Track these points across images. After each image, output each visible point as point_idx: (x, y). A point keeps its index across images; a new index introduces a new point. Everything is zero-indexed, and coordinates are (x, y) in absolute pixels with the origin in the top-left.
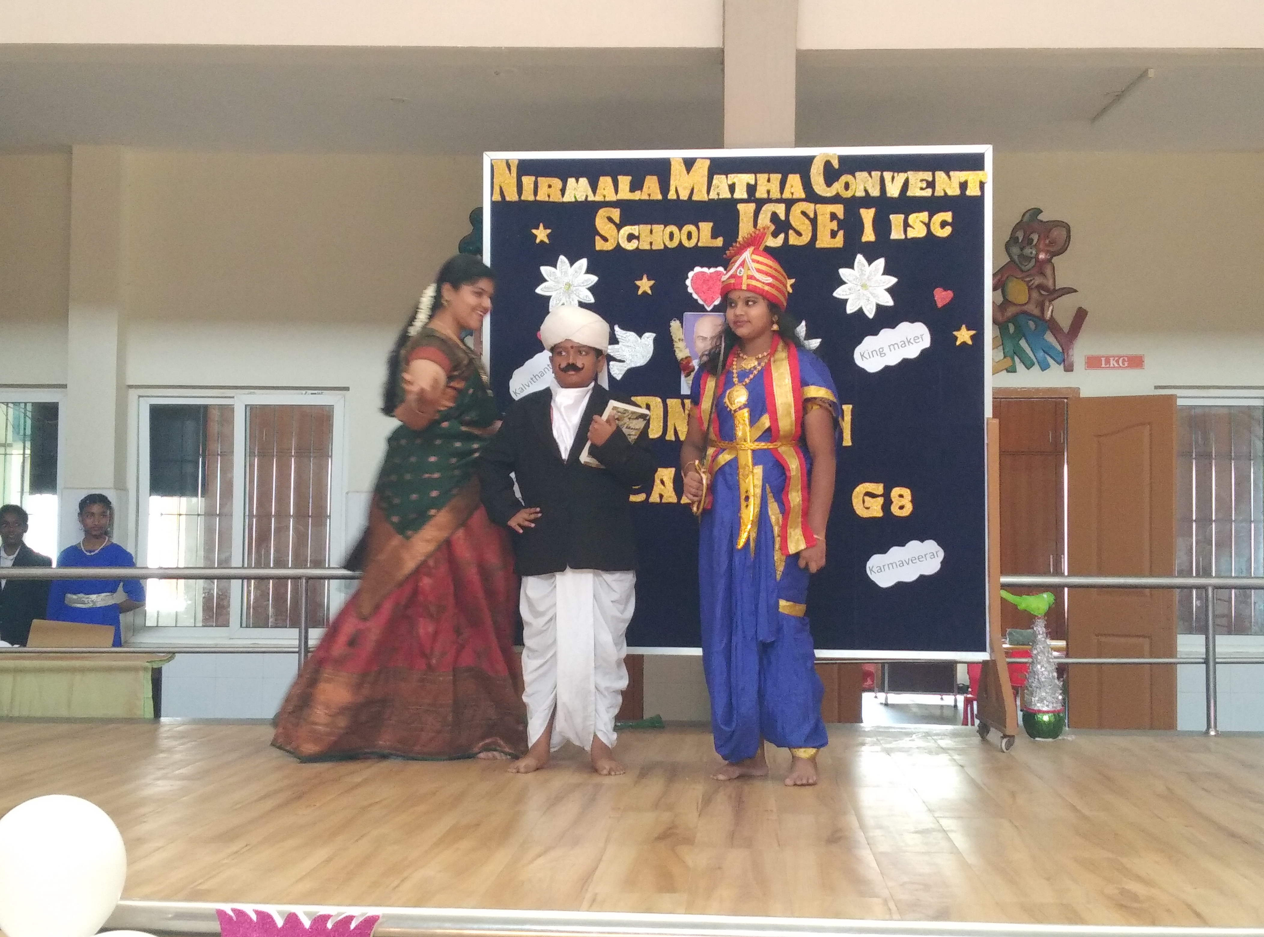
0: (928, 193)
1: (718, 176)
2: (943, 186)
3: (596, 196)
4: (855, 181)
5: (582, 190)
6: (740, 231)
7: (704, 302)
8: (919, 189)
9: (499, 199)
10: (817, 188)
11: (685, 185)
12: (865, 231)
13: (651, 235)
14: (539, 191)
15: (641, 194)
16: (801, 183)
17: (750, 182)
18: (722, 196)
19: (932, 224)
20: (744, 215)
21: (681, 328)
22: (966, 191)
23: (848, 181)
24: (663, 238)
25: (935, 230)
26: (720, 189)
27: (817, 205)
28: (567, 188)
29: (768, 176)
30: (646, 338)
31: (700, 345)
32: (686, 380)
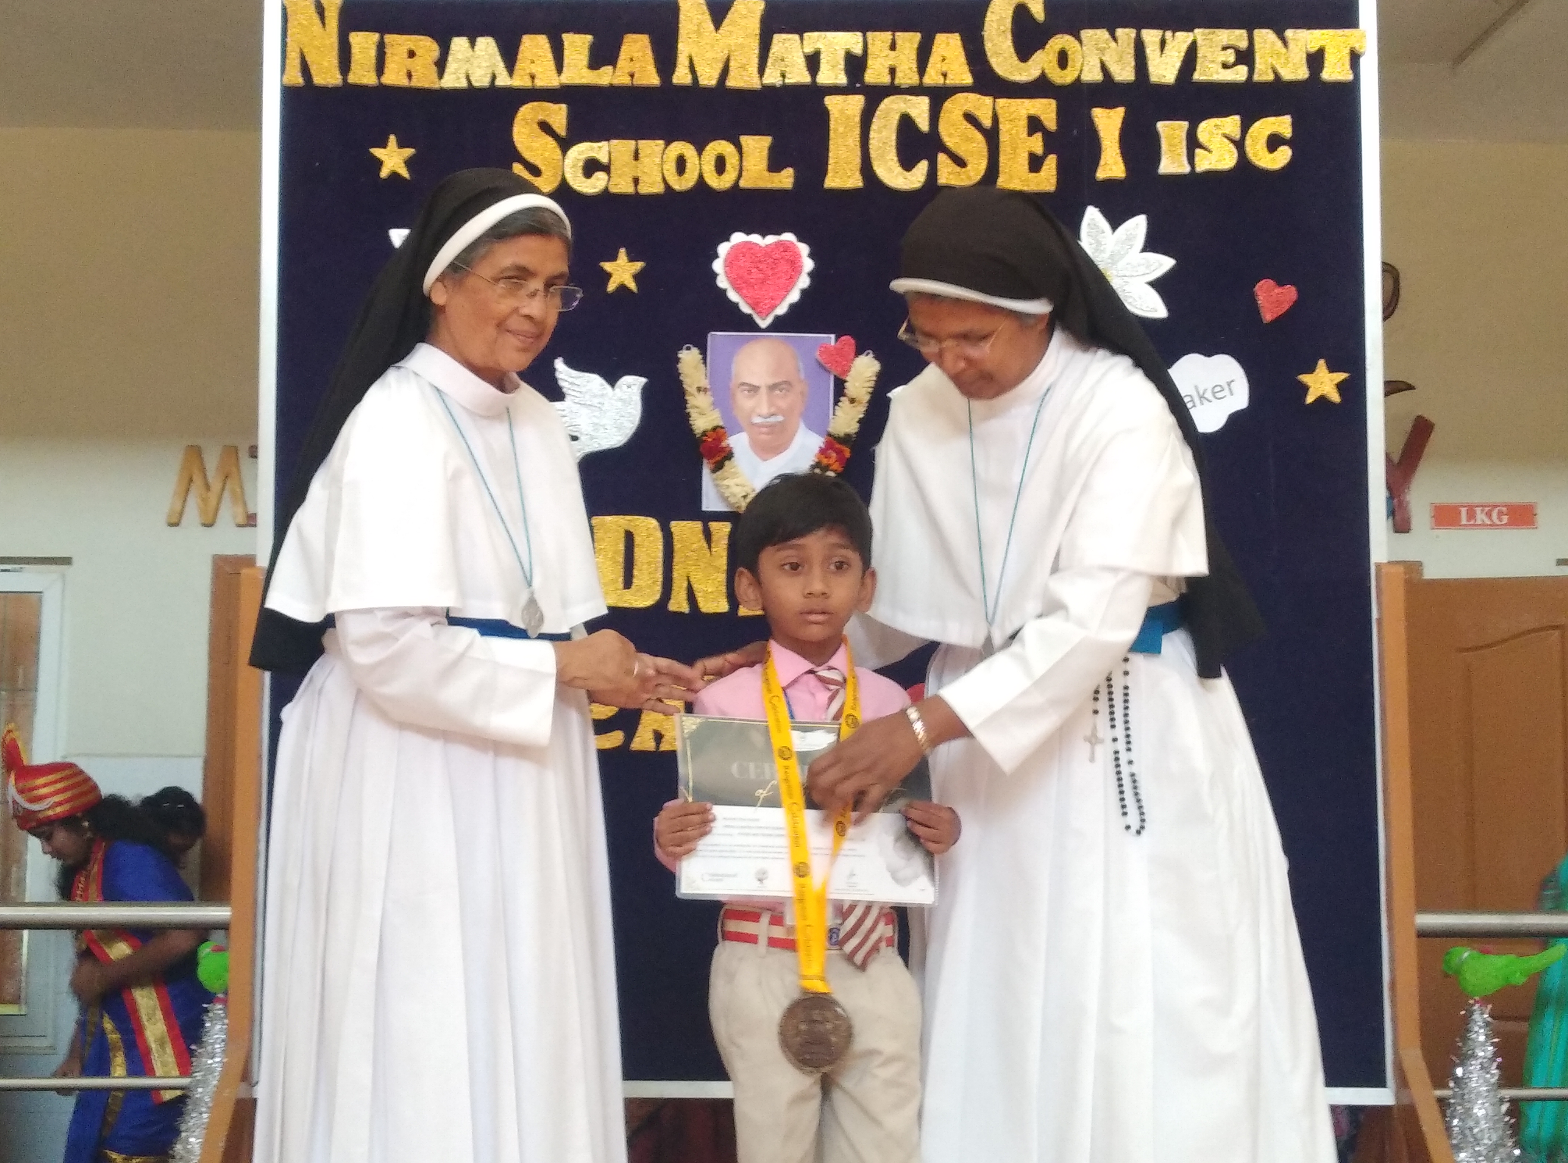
0: (1240, 74)
1: (784, 36)
2: (1270, 60)
3: (514, 76)
4: (1080, 49)
5: (484, 64)
6: (831, 154)
7: (753, 309)
8: (1220, 66)
9: (300, 81)
10: (998, 64)
11: (710, 55)
12: (1102, 157)
13: (634, 162)
14: (387, 65)
15: (614, 72)
16: (963, 53)
17: (852, 50)
18: (791, 80)
19: (1248, 142)
20: (840, 121)
21: (703, 366)
22: (1321, 72)
23: (1067, 48)
24: (662, 169)
25: (1256, 155)
26: (787, 63)
27: (998, 100)
28: (450, 58)
29: (891, 37)
30: (625, 387)
31: (744, 402)
32: (715, 480)
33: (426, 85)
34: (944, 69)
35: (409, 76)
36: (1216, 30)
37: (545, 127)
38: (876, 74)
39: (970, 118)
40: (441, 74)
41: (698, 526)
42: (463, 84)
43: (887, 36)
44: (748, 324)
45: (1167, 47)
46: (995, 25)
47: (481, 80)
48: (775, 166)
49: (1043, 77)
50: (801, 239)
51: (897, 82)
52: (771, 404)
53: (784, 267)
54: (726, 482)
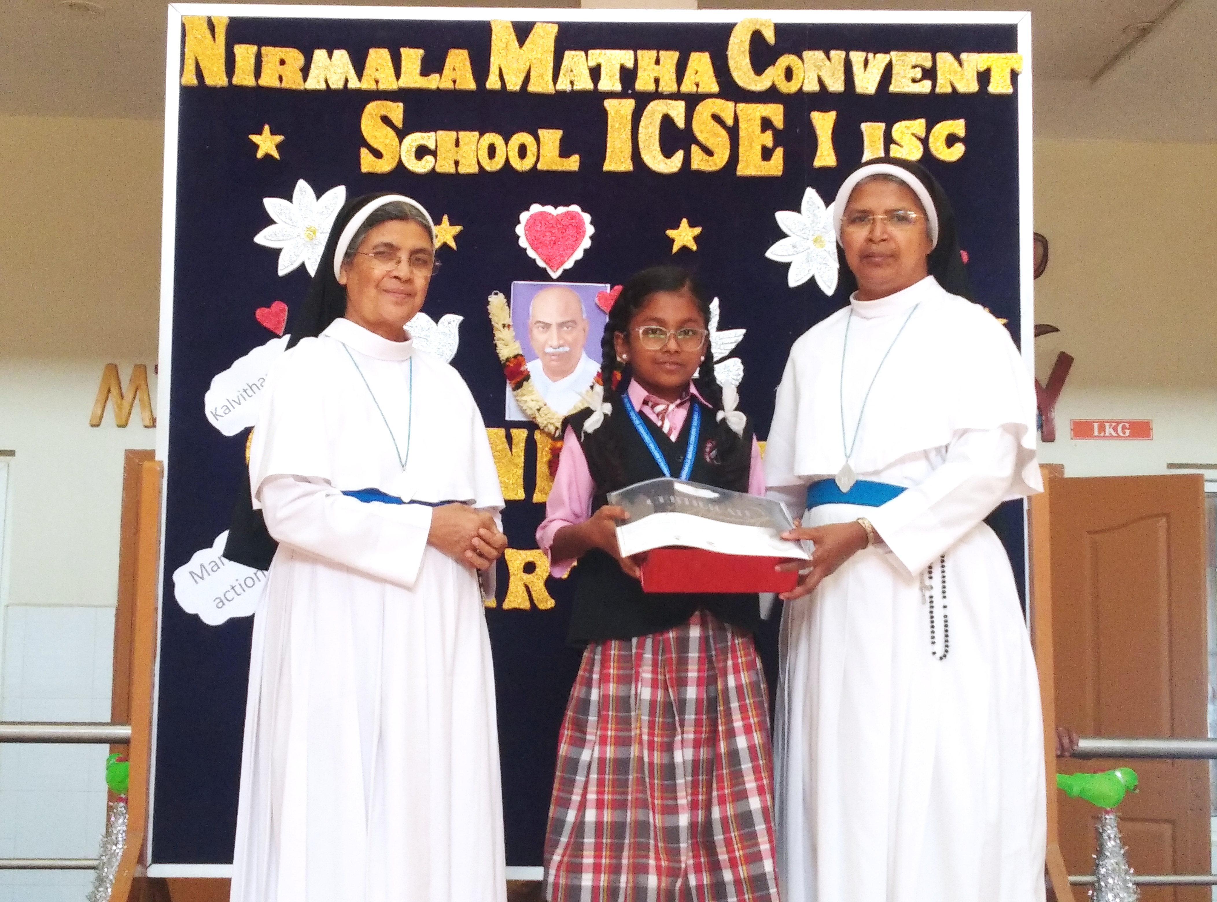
0: (925, 87)
1: (573, 53)
2: (948, 77)
3: (363, 81)
4: (802, 66)
5: (339, 71)
6: (608, 145)
7: (547, 263)
8: (910, 80)
9: (195, 82)
10: (738, 77)
11: (515, 66)
12: (819, 150)
13: (456, 148)
14: (263, 70)
15: (441, 79)
16: (712, 68)
17: (625, 64)
18: (578, 87)
19: (931, 140)
20: (616, 120)
21: (507, 307)
22: (988, 86)
23: (792, 65)
24: (477, 155)
25: (937, 150)
26: (575, 74)
27: (738, 105)
28: (312, 66)
29: (656, 55)
30: (446, 323)
31: (539, 336)
32: (515, 396)
33: (294, 87)
34: (697, 80)
35: (281, 79)
36: (908, 54)
37: (386, 120)
38: (643, 83)
39: (717, 118)
40: (305, 79)
41: (502, 432)
42: (323, 86)
43: (653, 53)
44: (542, 275)
45: (870, 65)
46: (736, 47)
47: (337, 84)
48: (564, 153)
49: (773, 87)
50: (584, 210)
51: (660, 89)
52: (560, 337)
53: (571, 231)
54: (524, 398)
